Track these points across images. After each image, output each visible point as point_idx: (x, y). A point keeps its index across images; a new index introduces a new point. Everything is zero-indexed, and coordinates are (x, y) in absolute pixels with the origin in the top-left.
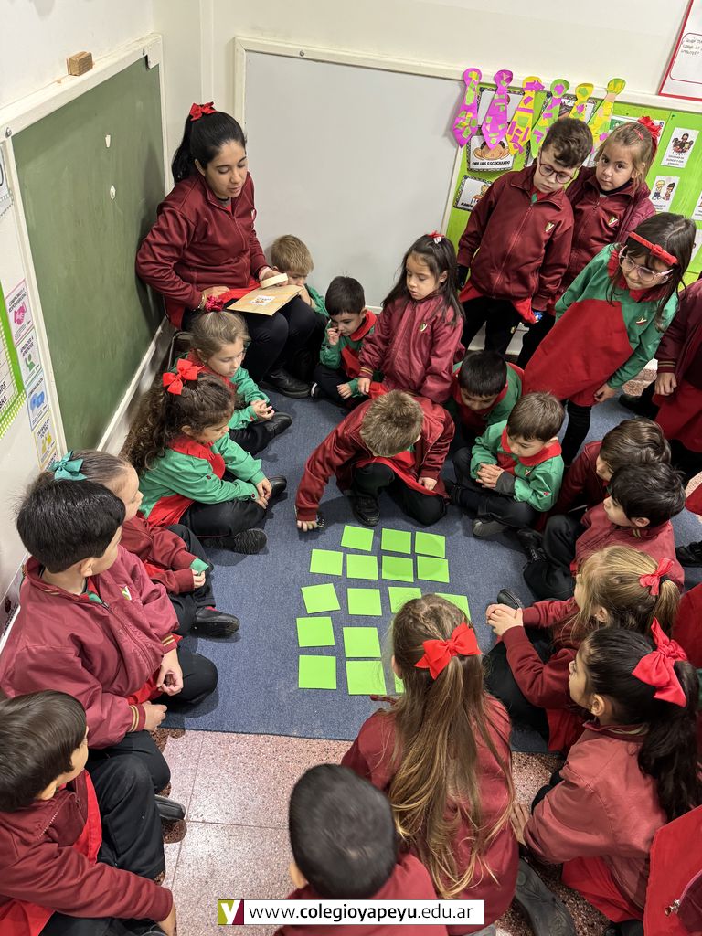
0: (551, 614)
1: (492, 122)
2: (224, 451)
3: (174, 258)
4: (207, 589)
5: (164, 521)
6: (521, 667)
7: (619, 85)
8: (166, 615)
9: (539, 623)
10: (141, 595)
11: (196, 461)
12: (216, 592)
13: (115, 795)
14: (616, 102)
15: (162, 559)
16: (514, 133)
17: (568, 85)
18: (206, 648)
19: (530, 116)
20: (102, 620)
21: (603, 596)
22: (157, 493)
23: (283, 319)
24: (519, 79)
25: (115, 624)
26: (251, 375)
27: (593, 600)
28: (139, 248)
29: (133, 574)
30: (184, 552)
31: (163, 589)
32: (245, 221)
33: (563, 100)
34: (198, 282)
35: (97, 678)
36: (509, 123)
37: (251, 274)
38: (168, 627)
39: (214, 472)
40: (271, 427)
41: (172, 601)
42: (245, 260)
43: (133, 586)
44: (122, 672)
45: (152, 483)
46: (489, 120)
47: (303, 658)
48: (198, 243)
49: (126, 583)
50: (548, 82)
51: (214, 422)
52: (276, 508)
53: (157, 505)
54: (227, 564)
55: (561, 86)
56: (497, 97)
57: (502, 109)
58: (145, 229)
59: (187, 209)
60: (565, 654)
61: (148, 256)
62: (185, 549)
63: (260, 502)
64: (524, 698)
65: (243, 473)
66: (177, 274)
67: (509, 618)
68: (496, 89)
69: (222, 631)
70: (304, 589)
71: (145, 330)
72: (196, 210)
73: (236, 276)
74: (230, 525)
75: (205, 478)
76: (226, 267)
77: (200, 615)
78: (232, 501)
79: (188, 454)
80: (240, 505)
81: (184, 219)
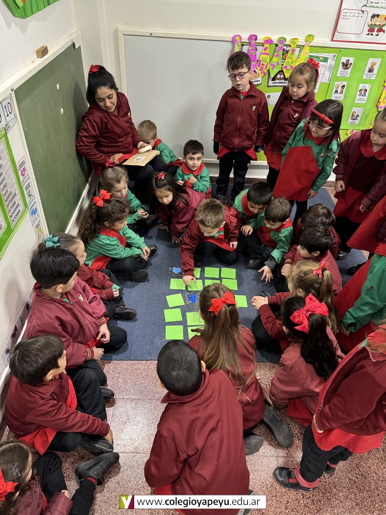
0: (282, 298)
2: (125, 234)
3: (93, 142)
4: (120, 299)
5: (98, 268)
6: (267, 322)
7: (311, 38)
8: (101, 308)
9: (277, 303)
10: (88, 299)
11: (111, 239)
12: (125, 300)
13: (82, 385)
14: (311, 46)
15: (98, 284)
16: (261, 65)
17: (285, 40)
18: (121, 324)
19: (268, 57)
20: (70, 310)
21: (299, 283)
22: (94, 255)
23: (151, 167)
24: (261, 38)
25: (76, 312)
29: (84, 290)
30: (108, 281)
31: (98, 296)
32: (125, 119)
33: (284, 47)
34: (108, 153)
35: (70, 336)
36: (258, 61)
37: (133, 146)
38: (102, 313)
39: (121, 244)
41: (104, 303)
42: (129, 139)
43: (84, 294)
44: (82, 332)
45: (91, 250)
47: (167, 327)
48: (104, 133)
49: (81, 293)
50: (275, 39)
51: (120, 219)
52: (153, 260)
53: (94, 261)
54: (130, 287)
55: (282, 40)
56: (250, 48)
57: (253, 54)
59: (96, 117)
63: (144, 258)
64: (268, 335)
65: (135, 244)
66: (96, 150)
67: (262, 301)
68: (250, 44)
69: (129, 317)
70: (167, 297)
71: (83, 178)
72: (100, 117)
73: (126, 148)
74: (130, 268)
75: (116, 246)
77: (118, 310)
78: (130, 257)
79: (107, 235)
80: (134, 259)
81: (94, 122)
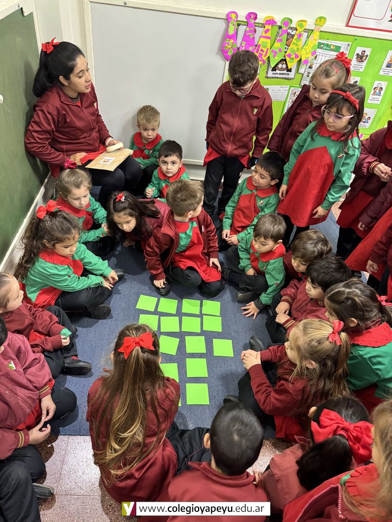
0: (278, 354)
1: (246, 45)
2: (83, 259)
5: (44, 304)
6: (258, 391)
7: (322, 21)
8: (43, 374)
9: (271, 360)
11: (60, 267)
13: (6, 489)
14: (321, 31)
15: (42, 329)
16: (260, 51)
17: (291, 21)
18: (72, 382)
19: (269, 41)
22: (38, 286)
24: (261, 18)
25: (2, 389)
30: (56, 324)
33: (289, 31)
34: (67, 151)
36: (256, 46)
38: (44, 382)
46: (243, 44)
48: (62, 127)
49: (12, 359)
50: (279, 19)
53: (39, 294)
55: (287, 22)
56: (248, 29)
57: (252, 37)
61: (31, 139)
62: (57, 322)
65: (97, 270)
67: (253, 359)
68: (247, 24)
69: (82, 372)
75: (67, 277)
76: (82, 140)
77: (67, 362)
78: (87, 289)
81: (49, 113)
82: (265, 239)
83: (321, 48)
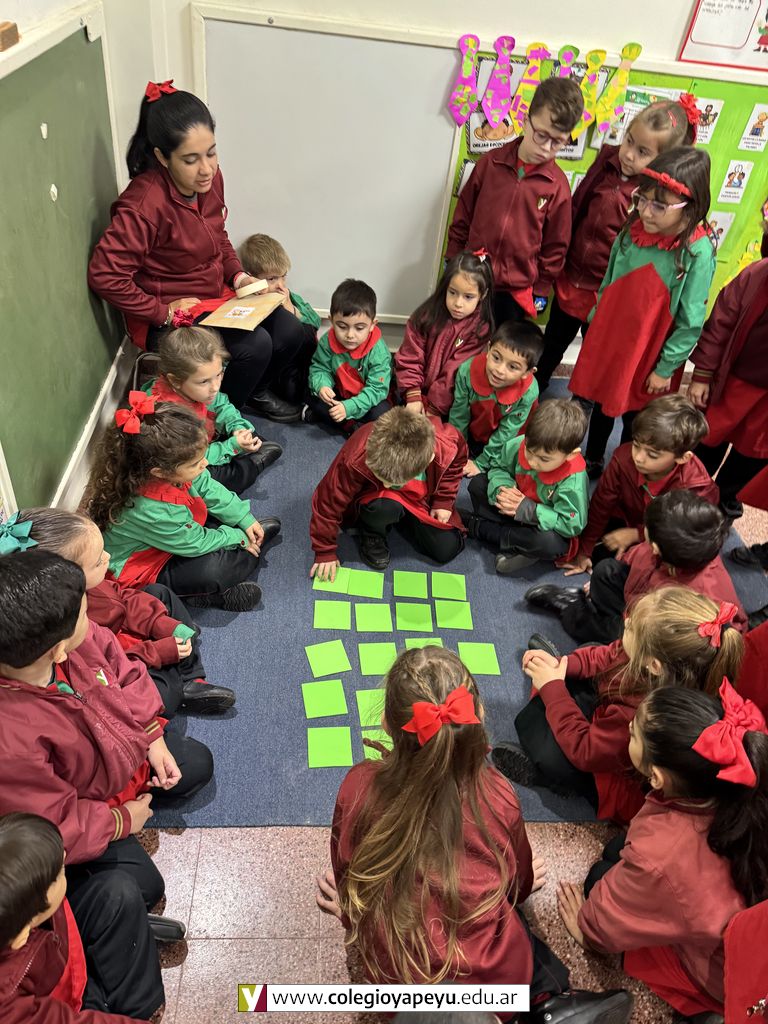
0: (593, 662)
1: (494, 96)
2: (205, 493)
3: (133, 267)
5: (139, 581)
6: (564, 728)
7: (635, 50)
8: (148, 698)
10: (118, 676)
11: (173, 508)
12: (205, 661)
13: (100, 922)
14: (631, 70)
15: (139, 626)
16: (519, 108)
17: (577, 52)
18: (198, 728)
20: (75, 714)
21: (657, 646)
22: (127, 548)
23: (265, 333)
24: (523, 45)
26: (232, 400)
27: (643, 650)
28: (90, 257)
29: (108, 654)
31: (143, 667)
32: (214, 221)
33: (573, 69)
34: (163, 294)
35: (72, 783)
36: (514, 98)
37: (225, 282)
38: (152, 712)
39: (195, 519)
40: (259, 460)
42: (217, 266)
43: (110, 669)
46: (489, 95)
47: (312, 732)
48: (161, 247)
49: (101, 665)
50: (555, 48)
52: (270, 555)
53: (129, 562)
54: (216, 625)
55: (570, 53)
56: (498, 67)
57: (504, 81)
58: (97, 235)
59: (147, 209)
60: (615, 711)
61: (102, 266)
62: (165, 613)
63: (251, 550)
65: (228, 517)
66: (138, 285)
68: (497, 58)
69: (216, 707)
70: (309, 650)
71: (102, 351)
72: (157, 209)
73: (207, 284)
74: (218, 581)
75: (184, 528)
76: (195, 275)
77: (188, 689)
78: (219, 551)
79: (162, 501)
80: (229, 556)
81: (143, 220)
82: (547, 451)
83: (633, 101)
